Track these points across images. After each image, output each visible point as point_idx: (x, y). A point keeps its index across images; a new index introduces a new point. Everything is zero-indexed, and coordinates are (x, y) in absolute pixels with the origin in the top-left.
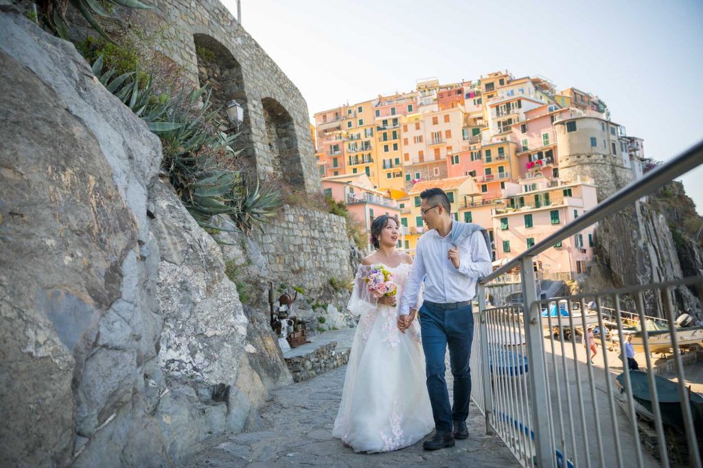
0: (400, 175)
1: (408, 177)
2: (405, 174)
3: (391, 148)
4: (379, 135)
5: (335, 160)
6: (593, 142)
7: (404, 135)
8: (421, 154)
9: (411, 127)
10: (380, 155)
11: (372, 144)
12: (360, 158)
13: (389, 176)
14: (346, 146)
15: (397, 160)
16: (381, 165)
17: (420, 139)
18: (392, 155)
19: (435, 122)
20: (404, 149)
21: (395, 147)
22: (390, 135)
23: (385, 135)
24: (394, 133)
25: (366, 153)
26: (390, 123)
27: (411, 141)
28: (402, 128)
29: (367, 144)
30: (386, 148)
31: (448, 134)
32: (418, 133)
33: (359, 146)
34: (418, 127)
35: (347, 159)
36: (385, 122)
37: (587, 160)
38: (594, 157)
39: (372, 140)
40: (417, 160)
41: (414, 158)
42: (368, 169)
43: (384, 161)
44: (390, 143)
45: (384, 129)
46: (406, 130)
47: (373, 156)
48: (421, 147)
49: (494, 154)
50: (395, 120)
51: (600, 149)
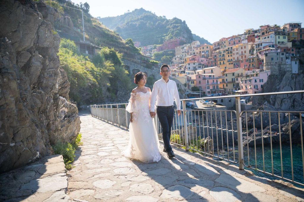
0: (232, 64)
1: (234, 64)
2: (233, 64)
3: (230, 56)
4: (227, 52)
5: (215, 59)
6: (272, 59)
7: (233, 52)
8: (238, 58)
9: (235, 50)
10: (227, 58)
11: (225, 55)
12: (222, 59)
13: (229, 64)
14: (218, 55)
15: (232, 59)
16: (227, 61)
17: (238, 53)
18: (230, 58)
19: (242, 48)
20: (234, 56)
21: (231, 55)
22: (230, 52)
23: (228, 52)
24: (231, 52)
25: (223, 58)
26: (230, 48)
27: (235, 54)
28: (233, 50)
29: (224, 55)
30: (229, 56)
31: (245, 52)
32: (237, 52)
33: (221, 56)
34: (237, 50)
35: (218, 59)
36: (229, 48)
37: (269, 64)
38: (272, 63)
39: (225, 54)
40: (237, 60)
41: (236, 58)
42: (224, 62)
43: (228, 60)
44: (230, 55)
45: (228, 50)
46: (234, 51)
47: (225, 58)
48: (238, 55)
49: (251, 60)
50: (231, 48)
51: (275, 60)
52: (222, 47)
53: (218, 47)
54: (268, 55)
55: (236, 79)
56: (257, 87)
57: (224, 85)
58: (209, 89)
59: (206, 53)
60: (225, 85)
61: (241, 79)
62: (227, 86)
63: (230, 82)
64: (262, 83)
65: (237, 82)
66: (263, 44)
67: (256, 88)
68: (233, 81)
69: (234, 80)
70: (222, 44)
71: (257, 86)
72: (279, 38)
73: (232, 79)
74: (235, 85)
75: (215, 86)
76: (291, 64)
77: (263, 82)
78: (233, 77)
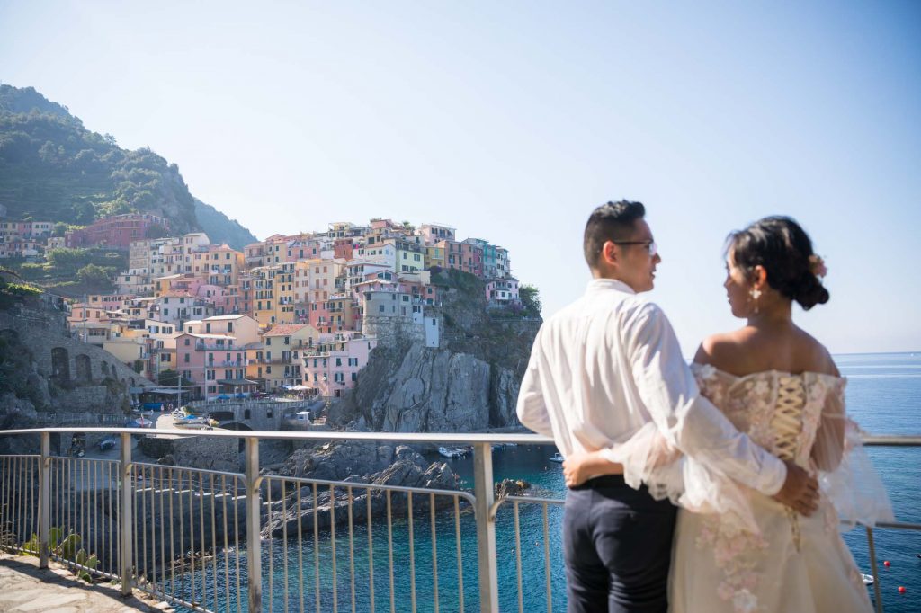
0: (292, 310)
1: (297, 312)
2: (295, 310)
3: (287, 288)
4: (278, 277)
5: (246, 294)
6: (382, 308)
7: (296, 279)
8: (306, 294)
9: (302, 273)
10: (279, 293)
11: (273, 284)
12: (264, 295)
13: (284, 310)
14: (255, 283)
15: (290, 298)
16: (278, 300)
17: (306, 284)
18: (287, 293)
19: (317, 272)
20: (296, 290)
21: (290, 287)
22: (286, 277)
23: (283, 277)
24: (290, 276)
25: (269, 291)
26: (288, 268)
27: (300, 284)
28: (295, 273)
29: (270, 282)
30: (283, 288)
31: (325, 282)
32: (305, 279)
33: (264, 284)
34: (305, 275)
35: (255, 295)
36: (285, 267)
37: (375, 321)
38: (380, 318)
39: (274, 280)
40: (304, 300)
41: (302, 296)
42: (269, 303)
43: (281, 298)
44: (286, 284)
45: (283, 272)
46: (297, 275)
47: (273, 294)
48: (307, 289)
49: (337, 307)
50: (291, 266)
51: (388, 312)
52: (269, 261)
53: (258, 259)
54: (373, 296)
55: (293, 354)
56: (342, 380)
57: (260, 370)
58: (214, 378)
59: (223, 271)
60: (264, 369)
61: (305, 355)
62: (269, 371)
63: (276, 363)
64: (356, 369)
65: (294, 362)
66: (365, 267)
67: (339, 380)
68: (285, 359)
69: (287, 356)
70: (270, 253)
71: (342, 375)
72: (405, 257)
73: (284, 353)
74: (290, 370)
75: (231, 371)
76: (423, 325)
77: (356, 365)
78: (287, 348)
